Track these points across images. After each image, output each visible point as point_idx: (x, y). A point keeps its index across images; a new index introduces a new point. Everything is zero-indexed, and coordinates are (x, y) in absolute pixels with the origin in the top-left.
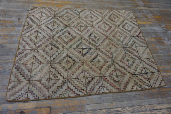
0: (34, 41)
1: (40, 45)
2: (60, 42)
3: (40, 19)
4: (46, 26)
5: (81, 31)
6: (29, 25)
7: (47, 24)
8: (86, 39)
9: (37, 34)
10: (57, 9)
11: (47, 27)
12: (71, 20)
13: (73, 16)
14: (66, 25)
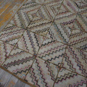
0: (69, 73)
1: (80, 67)
2: (80, 38)
3: (20, 51)
4: (39, 45)
5: (68, 11)
6: (25, 72)
7: (37, 43)
8: (82, 11)
9: (54, 64)
10: (12, 22)
11: (42, 45)
12: (43, 14)
13: (37, 10)
14: (50, 22)
